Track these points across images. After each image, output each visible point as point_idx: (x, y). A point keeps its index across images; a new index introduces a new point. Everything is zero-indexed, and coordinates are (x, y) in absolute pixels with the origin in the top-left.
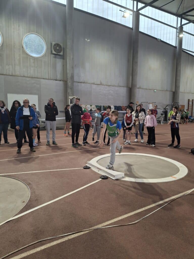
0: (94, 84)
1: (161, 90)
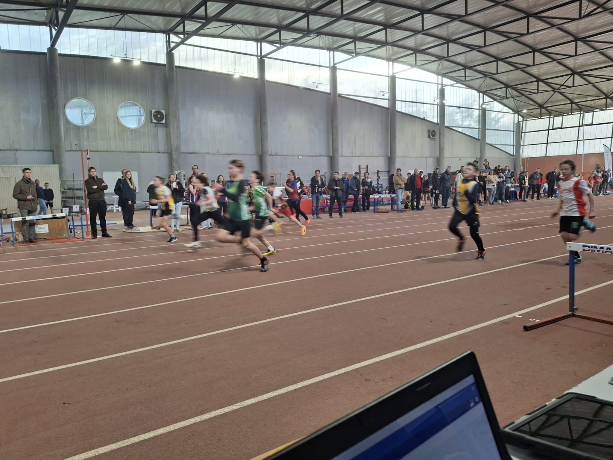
0: (208, 154)
1: (310, 156)
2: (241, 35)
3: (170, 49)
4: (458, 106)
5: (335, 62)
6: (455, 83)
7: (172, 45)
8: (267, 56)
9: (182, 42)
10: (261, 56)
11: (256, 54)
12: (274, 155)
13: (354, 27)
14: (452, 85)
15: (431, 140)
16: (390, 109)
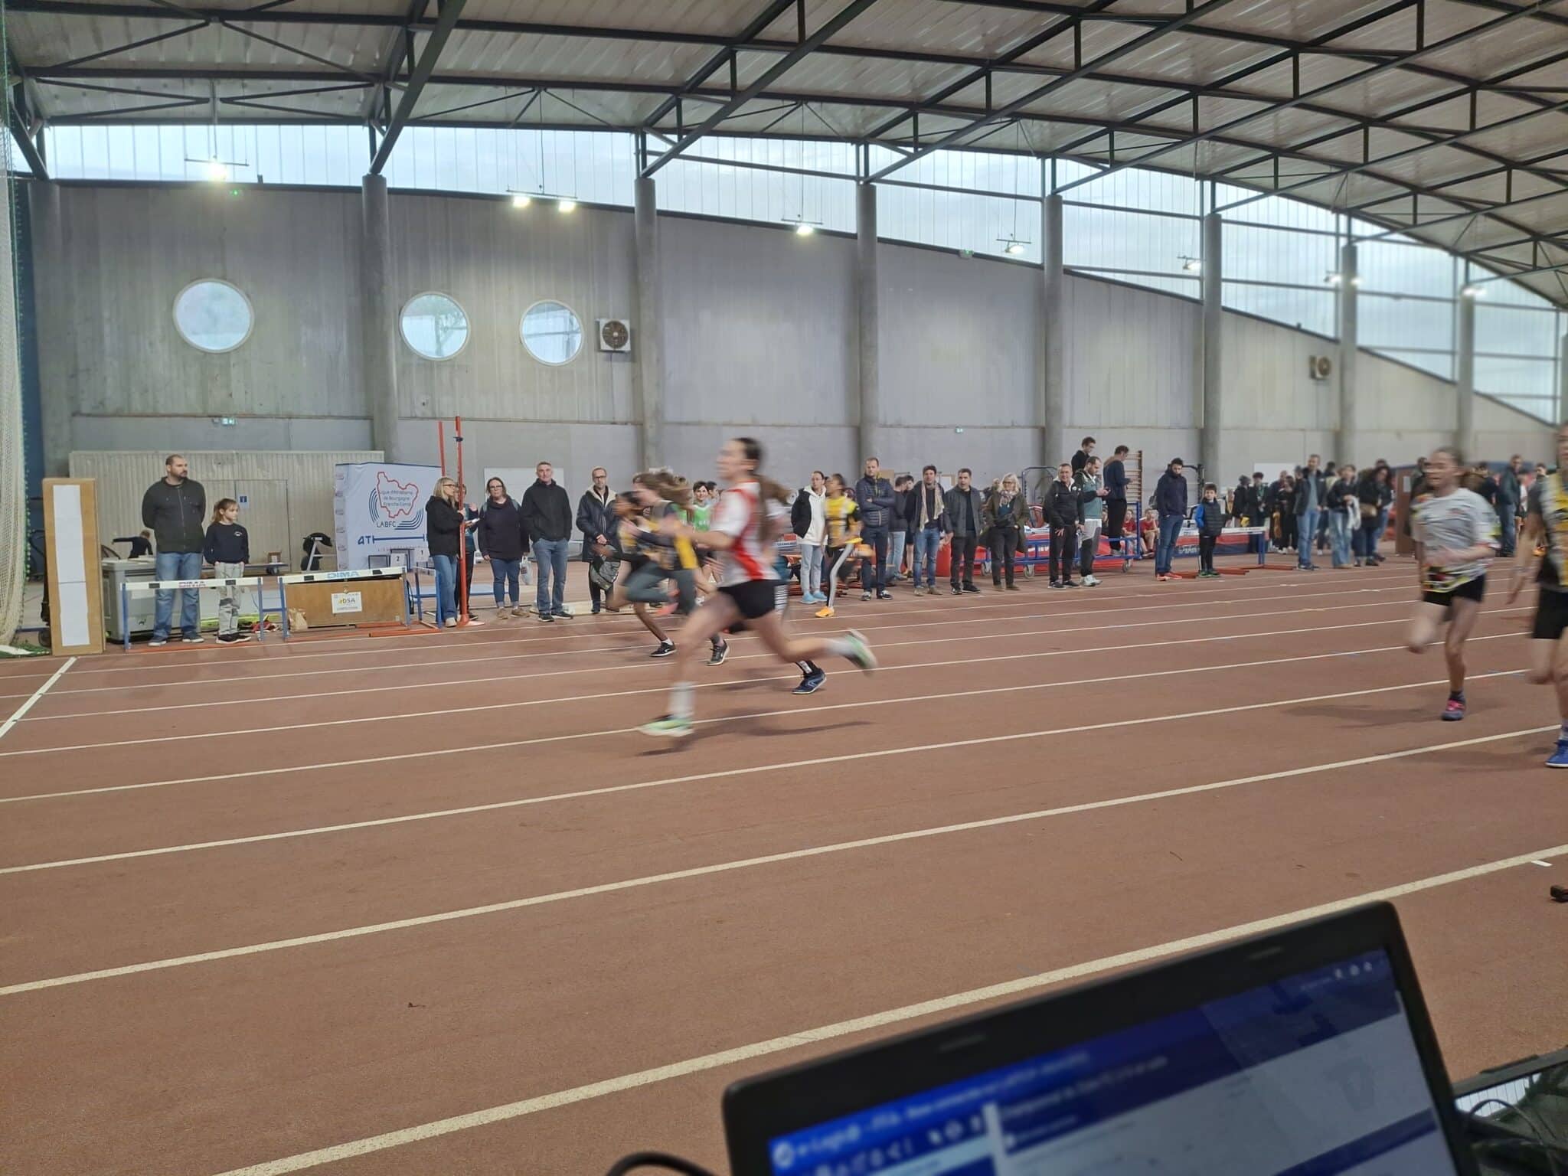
0: (730, 425)
1: (985, 427)
2: (819, 128)
3: (645, 170)
4: (1393, 290)
5: (1059, 185)
6: (1384, 230)
7: (651, 160)
8: (884, 178)
9: (675, 153)
10: (868, 179)
11: (854, 173)
12: (891, 426)
13: (1108, 95)
14: (1376, 238)
15: (1317, 384)
16: (1205, 303)
